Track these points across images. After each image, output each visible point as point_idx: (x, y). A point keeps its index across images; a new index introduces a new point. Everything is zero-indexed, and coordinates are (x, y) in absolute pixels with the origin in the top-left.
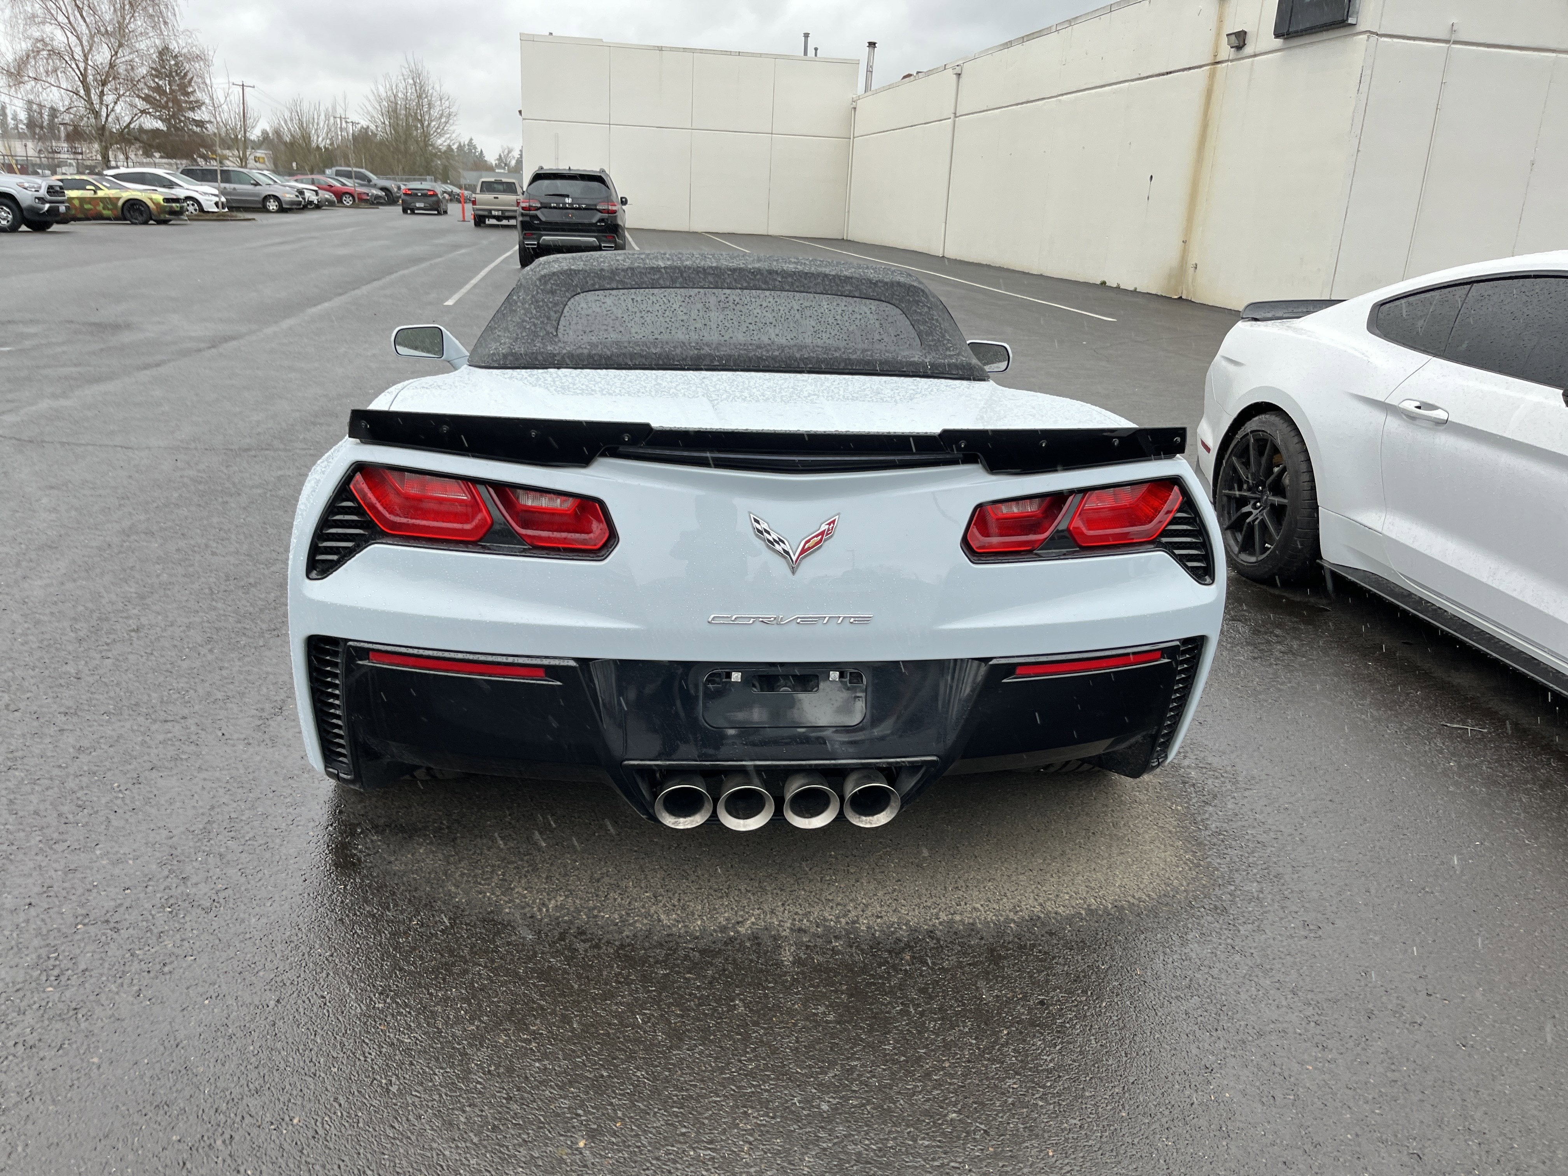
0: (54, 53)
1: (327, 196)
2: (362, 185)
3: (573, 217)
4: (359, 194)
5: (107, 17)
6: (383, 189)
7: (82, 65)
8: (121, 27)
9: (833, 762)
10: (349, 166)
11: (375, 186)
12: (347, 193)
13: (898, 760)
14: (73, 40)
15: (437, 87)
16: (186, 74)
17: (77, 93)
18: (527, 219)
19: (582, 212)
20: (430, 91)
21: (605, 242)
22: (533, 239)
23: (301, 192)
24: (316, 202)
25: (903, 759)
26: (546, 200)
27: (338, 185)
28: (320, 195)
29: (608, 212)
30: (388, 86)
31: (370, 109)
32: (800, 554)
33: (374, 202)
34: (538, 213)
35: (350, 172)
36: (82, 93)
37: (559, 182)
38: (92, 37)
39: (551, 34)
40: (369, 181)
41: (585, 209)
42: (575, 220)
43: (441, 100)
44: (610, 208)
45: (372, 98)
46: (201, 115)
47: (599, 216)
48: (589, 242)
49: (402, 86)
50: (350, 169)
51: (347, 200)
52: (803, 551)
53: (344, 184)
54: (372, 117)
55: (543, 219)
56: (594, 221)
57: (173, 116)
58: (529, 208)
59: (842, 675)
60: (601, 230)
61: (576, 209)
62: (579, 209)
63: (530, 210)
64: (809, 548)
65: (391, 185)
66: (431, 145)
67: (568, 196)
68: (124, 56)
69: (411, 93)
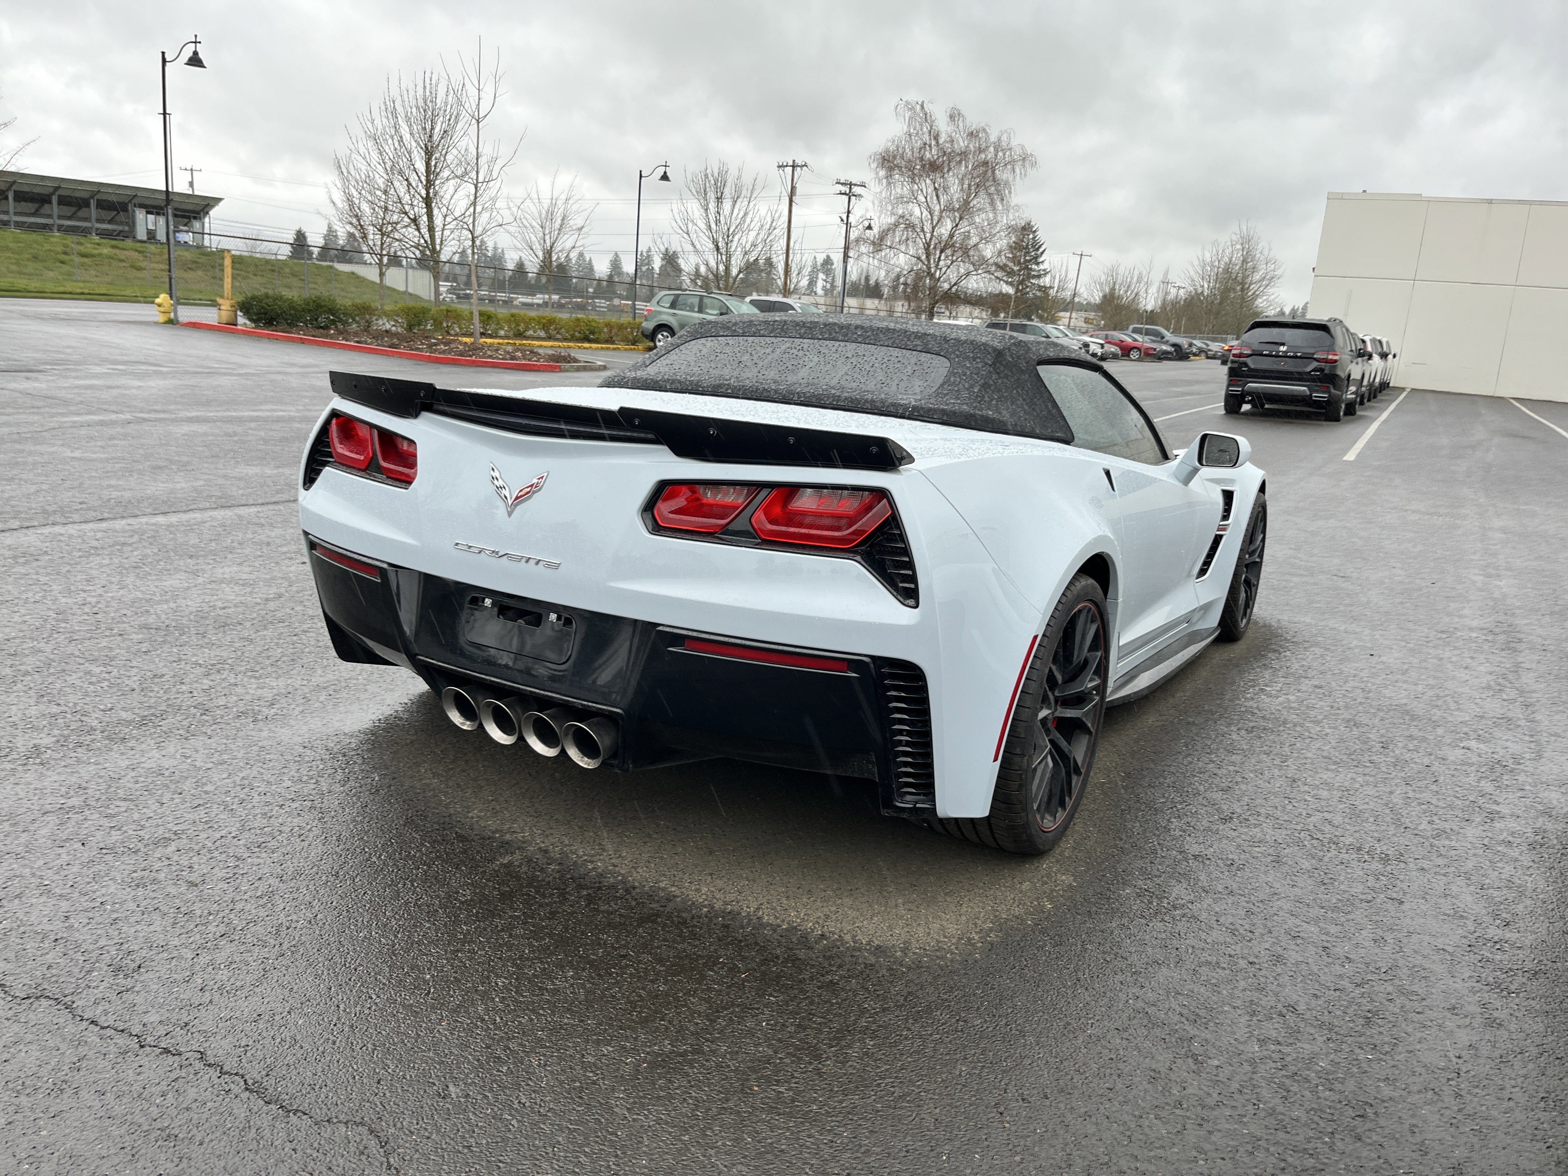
0: (910, 226)
1: (1112, 350)
2: (1154, 341)
3: (1283, 365)
4: (1147, 349)
5: (956, 196)
6: (1174, 345)
7: (928, 235)
8: (967, 202)
9: (542, 692)
10: (1142, 324)
11: (1166, 343)
12: (1135, 348)
13: (590, 704)
14: (925, 213)
15: (1266, 252)
16: (1040, 247)
17: (919, 258)
18: (1236, 365)
19: (1298, 360)
20: (1258, 256)
21: (1317, 392)
22: (1238, 386)
23: (1086, 345)
24: (1099, 354)
25: (594, 705)
26: (1257, 347)
27: (1129, 340)
28: (1106, 348)
29: (1326, 361)
30: (1214, 252)
31: (1192, 273)
32: (515, 499)
33: (1162, 357)
34: (1249, 360)
35: (1142, 328)
36: (924, 257)
37: (1275, 331)
38: (941, 212)
39: (1365, 191)
40: (1163, 338)
41: (1300, 357)
42: (1286, 368)
43: (1267, 264)
44: (1330, 357)
45: (1196, 263)
46: (1046, 281)
47: (1315, 364)
48: (1300, 391)
49: (1228, 252)
50: (1141, 326)
51: (1134, 355)
52: (517, 498)
53: (1135, 340)
54: (1193, 280)
55: (1252, 366)
56: (1308, 369)
57: (1021, 282)
58: (1240, 355)
59: (559, 618)
60: (1314, 380)
61: (1290, 357)
62: (1296, 357)
63: (1240, 357)
64: (521, 496)
65: (1183, 341)
66: (1247, 307)
67: (1283, 344)
68: (964, 227)
69: (1237, 258)
